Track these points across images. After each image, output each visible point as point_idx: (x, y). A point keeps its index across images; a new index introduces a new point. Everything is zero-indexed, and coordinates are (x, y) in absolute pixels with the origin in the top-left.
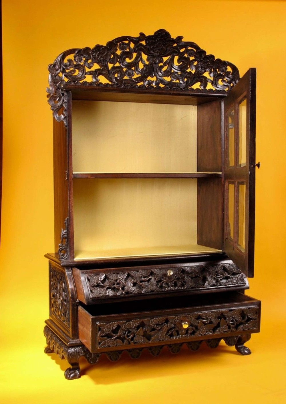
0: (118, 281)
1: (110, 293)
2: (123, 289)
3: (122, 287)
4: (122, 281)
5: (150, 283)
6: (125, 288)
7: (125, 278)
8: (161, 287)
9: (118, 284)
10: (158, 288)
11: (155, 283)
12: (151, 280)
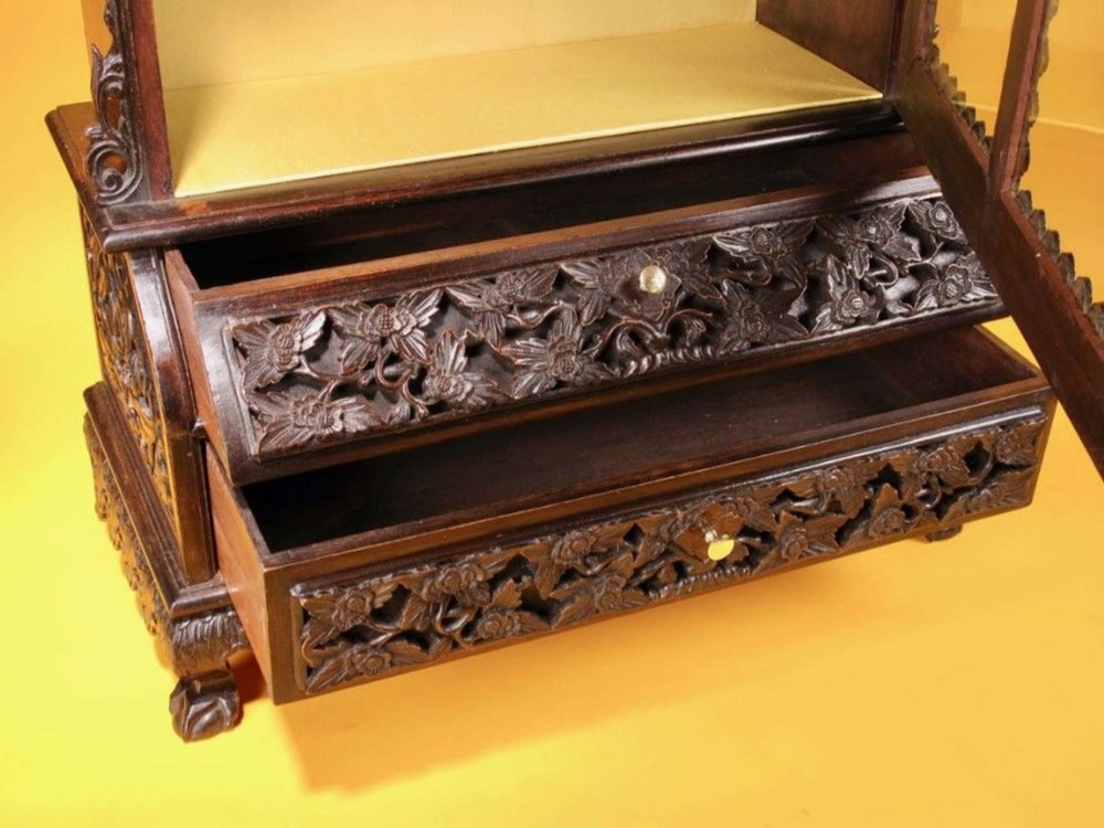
0: (391, 347)
1: (352, 417)
2: (416, 388)
3: (413, 377)
4: (410, 340)
5: (553, 337)
6: (427, 382)
7: (425, 320)
8: (607, 355)
9: (393, 359)
10: (590, 363)
11: (577, 335)
12: (557, 324)
